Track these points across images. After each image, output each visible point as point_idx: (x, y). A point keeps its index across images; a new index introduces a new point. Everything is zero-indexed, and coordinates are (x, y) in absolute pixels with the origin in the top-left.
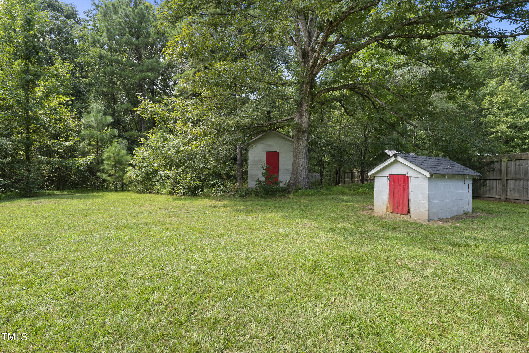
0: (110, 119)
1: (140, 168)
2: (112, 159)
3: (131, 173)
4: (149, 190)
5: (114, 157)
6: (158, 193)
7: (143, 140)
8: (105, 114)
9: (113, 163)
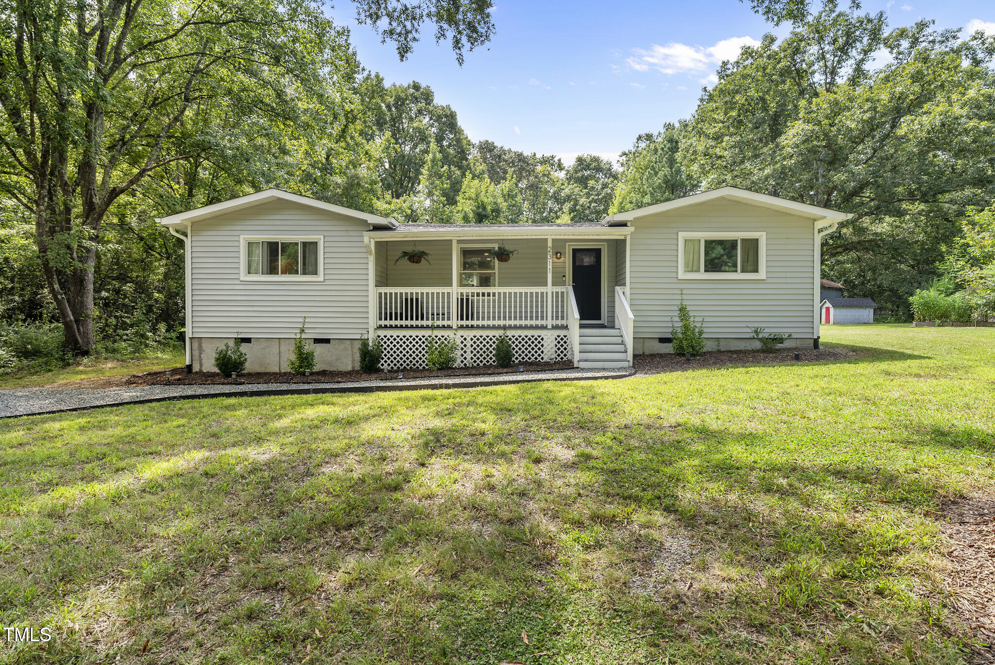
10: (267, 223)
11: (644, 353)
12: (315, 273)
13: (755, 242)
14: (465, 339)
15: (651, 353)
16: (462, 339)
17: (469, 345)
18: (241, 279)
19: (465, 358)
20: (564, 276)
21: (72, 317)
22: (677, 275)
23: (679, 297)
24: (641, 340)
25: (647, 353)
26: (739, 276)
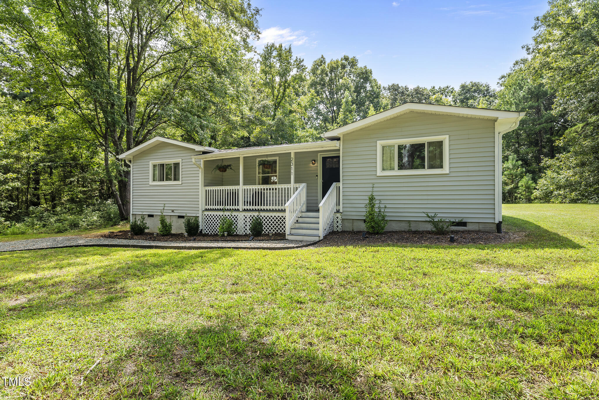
0: (520, 162)
1: (542, 190)
2: (524, 186)
3: (536, 193)
4: (548, 202)
5: (525, 185)
6: (553, 203)
7: (543, 175)
8: (517, 161)
9: (524, 189)
10: (159, 154)
11: (353, 231)
12: (179, 180)
13: (440, 144)
14: (246, 218)
15: (358, 230)
16: (244, 217)
17: (248, 221)
18: (150, 184)
19: (246, 229)
20: (317, 176)
21: (121, 202)
22: (376, 173)
23: (371, 189)
24: (351, 221)
25: (355, 230)
26: (426, 171)
